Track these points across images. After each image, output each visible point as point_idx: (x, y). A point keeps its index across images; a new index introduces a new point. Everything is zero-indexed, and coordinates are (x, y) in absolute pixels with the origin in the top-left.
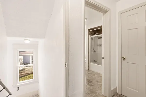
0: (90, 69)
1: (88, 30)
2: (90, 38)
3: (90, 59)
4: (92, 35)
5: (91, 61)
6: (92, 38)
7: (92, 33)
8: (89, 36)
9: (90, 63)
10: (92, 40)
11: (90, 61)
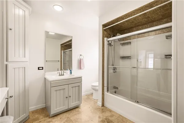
0: (106, 104)
1: (101, 27)
2: (106, 43)
3: (105, 85)
4: (111, 37)
5: (108, 88)
6: (110, 42)
7: (109, 34)
8: (105, 39)
9: (106, 93)
10: (110, 47)
11: (105, 88)
